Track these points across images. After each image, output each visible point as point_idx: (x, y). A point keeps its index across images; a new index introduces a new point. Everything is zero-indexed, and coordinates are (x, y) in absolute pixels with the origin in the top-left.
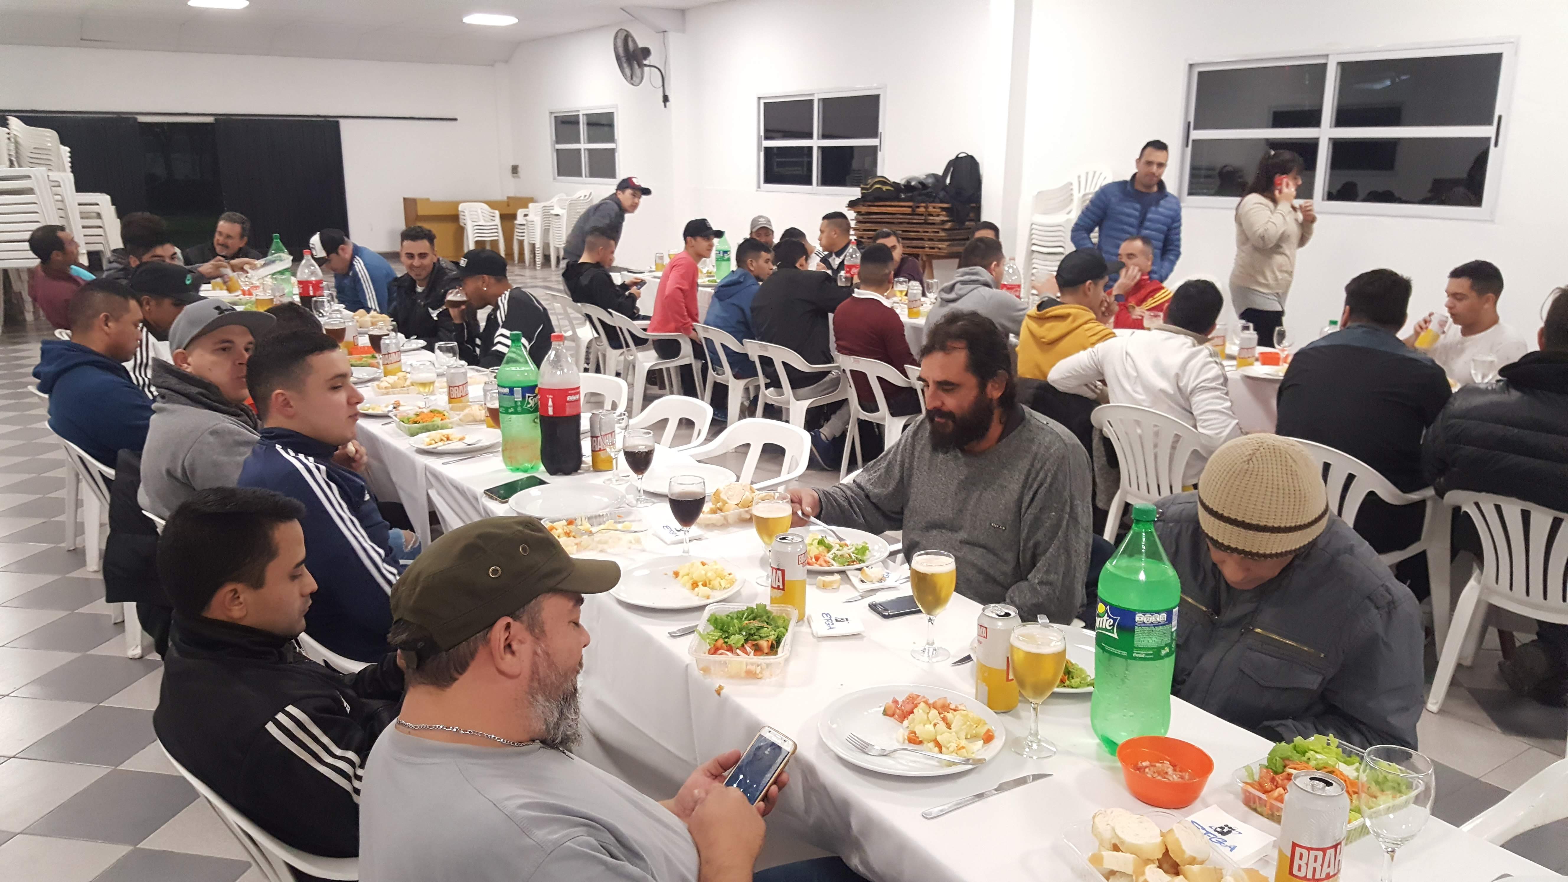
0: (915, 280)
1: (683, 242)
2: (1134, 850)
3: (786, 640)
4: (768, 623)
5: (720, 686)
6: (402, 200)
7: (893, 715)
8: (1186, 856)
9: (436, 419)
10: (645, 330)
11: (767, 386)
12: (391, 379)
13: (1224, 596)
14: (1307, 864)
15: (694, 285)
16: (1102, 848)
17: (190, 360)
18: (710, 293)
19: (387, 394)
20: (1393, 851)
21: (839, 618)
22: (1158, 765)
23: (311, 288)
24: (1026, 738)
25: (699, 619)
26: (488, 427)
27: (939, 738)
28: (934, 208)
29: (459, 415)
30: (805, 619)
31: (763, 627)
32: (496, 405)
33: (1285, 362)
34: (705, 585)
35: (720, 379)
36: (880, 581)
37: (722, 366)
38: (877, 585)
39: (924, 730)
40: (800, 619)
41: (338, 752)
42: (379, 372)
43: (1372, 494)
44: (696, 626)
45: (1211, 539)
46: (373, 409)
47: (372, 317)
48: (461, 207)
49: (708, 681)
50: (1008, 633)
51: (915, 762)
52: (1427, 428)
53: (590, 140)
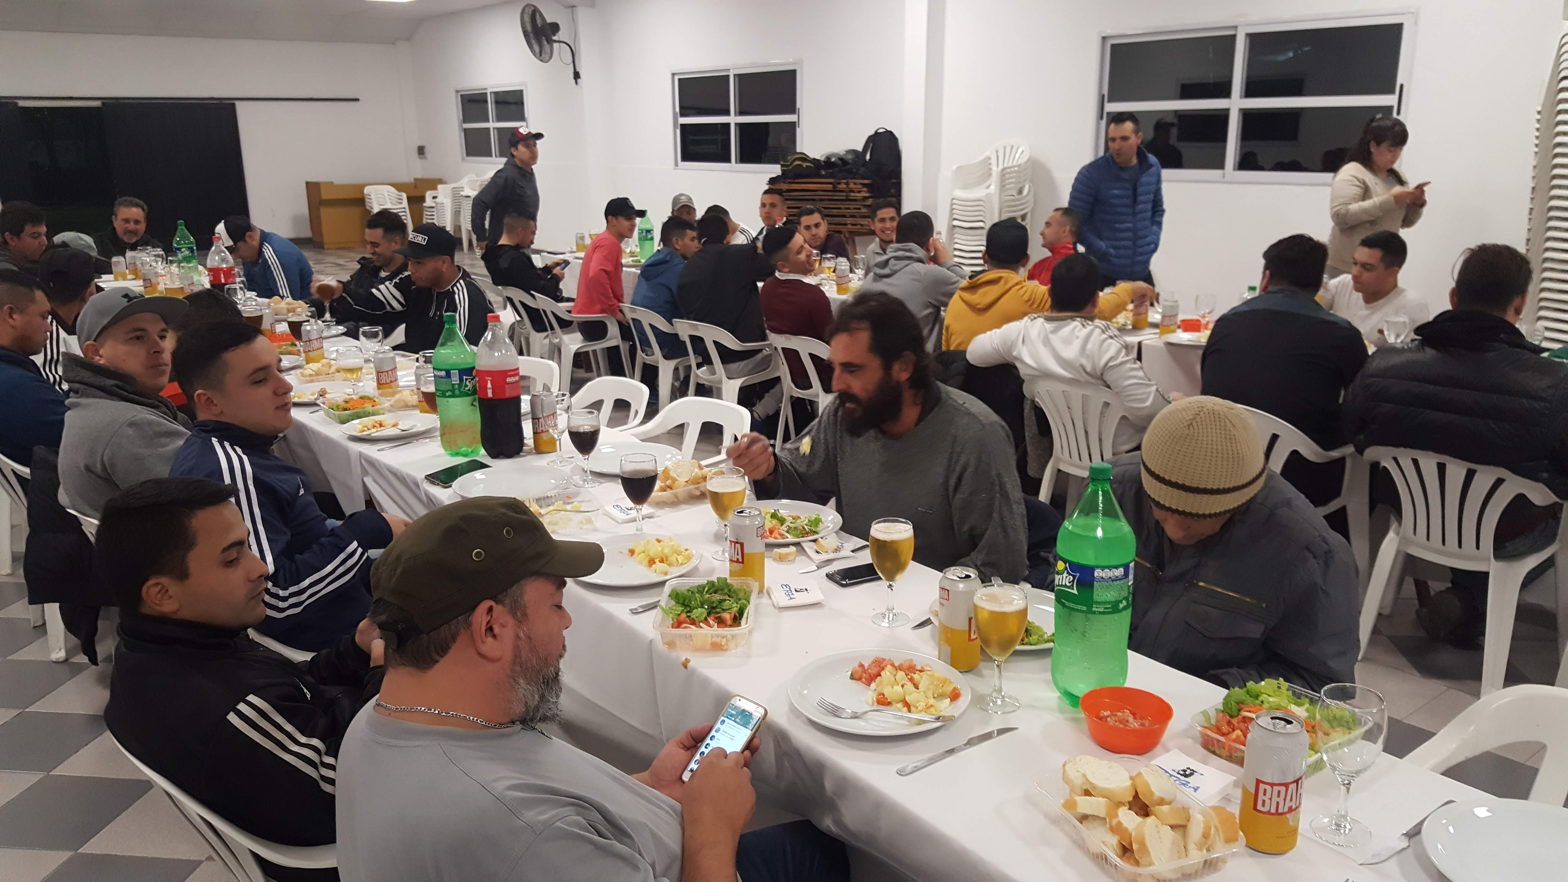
0: (842, 256)
1: (605, 221)
2: (1105, 794)
3: (750, 610)
4: (729, 596)
5: (686, 659)
6: (304, 185)
7: (860, 679)
8: (1155, 798)
9: (366, 405)
10: (569, 312)
11: (699, 366)
12: (314, 366)
13: (1167, 552)
14: (1271, 799)
15: (618, 266)
16: (1074, 795)
17: (101, 352)
18: (635, 273)
19: (311, 381)
20: (1349, 784)
21: (798, 588)
22: (1119, 714)
23: (222, 276)
24: (990, 695)
25: (660, 595)
26: (423, 411)
27: (907, 698)
28: (855, 184)
29: (389, 401)
30: (765, 591)
31: (725, 600)
32: (431, 389)
33: (1206, 328)
34: (662, 561)
35: (649, 360)
36: (836, 550)
37: (651, 347)
38: (831, 556)
39: (892, 691)
40: (761, 591)
41: (303, 739)
42: (301, 360)
43: (1295, 453)
44: (659, 601)
45: (1153, 500)
46: (299, 398)
47: (288, 304)
48: (367, 190)
49: (674, 654)
50: (971, 594)
51: (884, 722)
52: (1346, 389)
53: (499, 119)
